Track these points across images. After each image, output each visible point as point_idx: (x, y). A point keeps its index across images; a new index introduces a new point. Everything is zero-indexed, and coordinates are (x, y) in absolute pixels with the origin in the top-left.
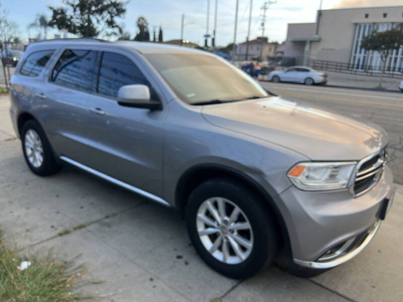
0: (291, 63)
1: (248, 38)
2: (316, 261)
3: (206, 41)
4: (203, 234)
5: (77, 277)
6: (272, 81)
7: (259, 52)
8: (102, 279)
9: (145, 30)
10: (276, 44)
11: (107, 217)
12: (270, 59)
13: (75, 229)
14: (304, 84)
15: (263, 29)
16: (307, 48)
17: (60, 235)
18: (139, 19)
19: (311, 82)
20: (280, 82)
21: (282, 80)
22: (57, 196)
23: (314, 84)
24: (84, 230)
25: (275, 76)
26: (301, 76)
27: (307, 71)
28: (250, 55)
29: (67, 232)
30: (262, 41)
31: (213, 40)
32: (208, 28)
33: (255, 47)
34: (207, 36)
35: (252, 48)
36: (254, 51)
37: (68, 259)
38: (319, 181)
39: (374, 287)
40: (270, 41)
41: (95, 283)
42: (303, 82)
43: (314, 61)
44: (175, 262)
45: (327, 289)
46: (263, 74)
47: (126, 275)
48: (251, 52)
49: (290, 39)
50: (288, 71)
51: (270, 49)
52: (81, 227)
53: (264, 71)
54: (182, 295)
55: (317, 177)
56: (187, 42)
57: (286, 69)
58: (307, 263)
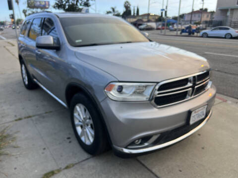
0: (219, 25)
1: (193, 10)
2: (126, 148)
3: (162, 13)
4: (78, 125)
5: (9, 143)
6: (202, 37)
7: (200, 19)
8: (19, 145)
9: (129, 9)
10: (212, 13)
11: (46, 113)
12: (206, 22)
13: (25, 118)
14: (225, 38)
15: (203, 3)
16: (229, 14)
17: (16, 120)
18: (125, 3)
19: (230, 36)
20: (208, 37)
21: (209, 36)
22: (30, 100)
23: (232, 38)
24: (29, 119)
25: (205, 33)
26: (222, 33)
27: (228, 29)
28: (193, 21)
29: (20, 119)
30: (203, 11)
31: (166, 12)
32: (163, 5)
33: (197, 15)
34: (163, 10)
35: (195, 16)
36: (196, 18)
37: (11, 133)
38: (128, 95)
39: (181, 171)
40: (209, 11)
41: (15, 147)
42: (224, 36)
43: (235, 23)
44: (65, 140)
45: (146, 168)
46: (198, 32)
47: (33, 145)
48: (194, 19)
49: (218, 9)
50: (215, 29)
51: (208, 16)
52: (29, 117)
53: (198, 30)
54: (54, 159)
55: (127, 92)
56: (153, 14)
57: (213, 28)
58: (120, 149)
